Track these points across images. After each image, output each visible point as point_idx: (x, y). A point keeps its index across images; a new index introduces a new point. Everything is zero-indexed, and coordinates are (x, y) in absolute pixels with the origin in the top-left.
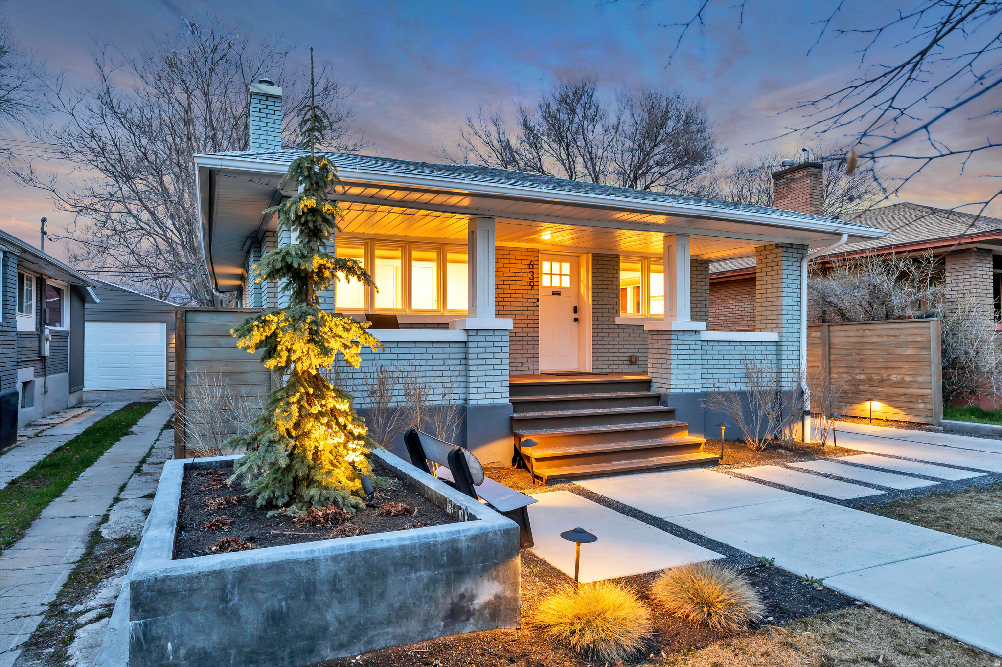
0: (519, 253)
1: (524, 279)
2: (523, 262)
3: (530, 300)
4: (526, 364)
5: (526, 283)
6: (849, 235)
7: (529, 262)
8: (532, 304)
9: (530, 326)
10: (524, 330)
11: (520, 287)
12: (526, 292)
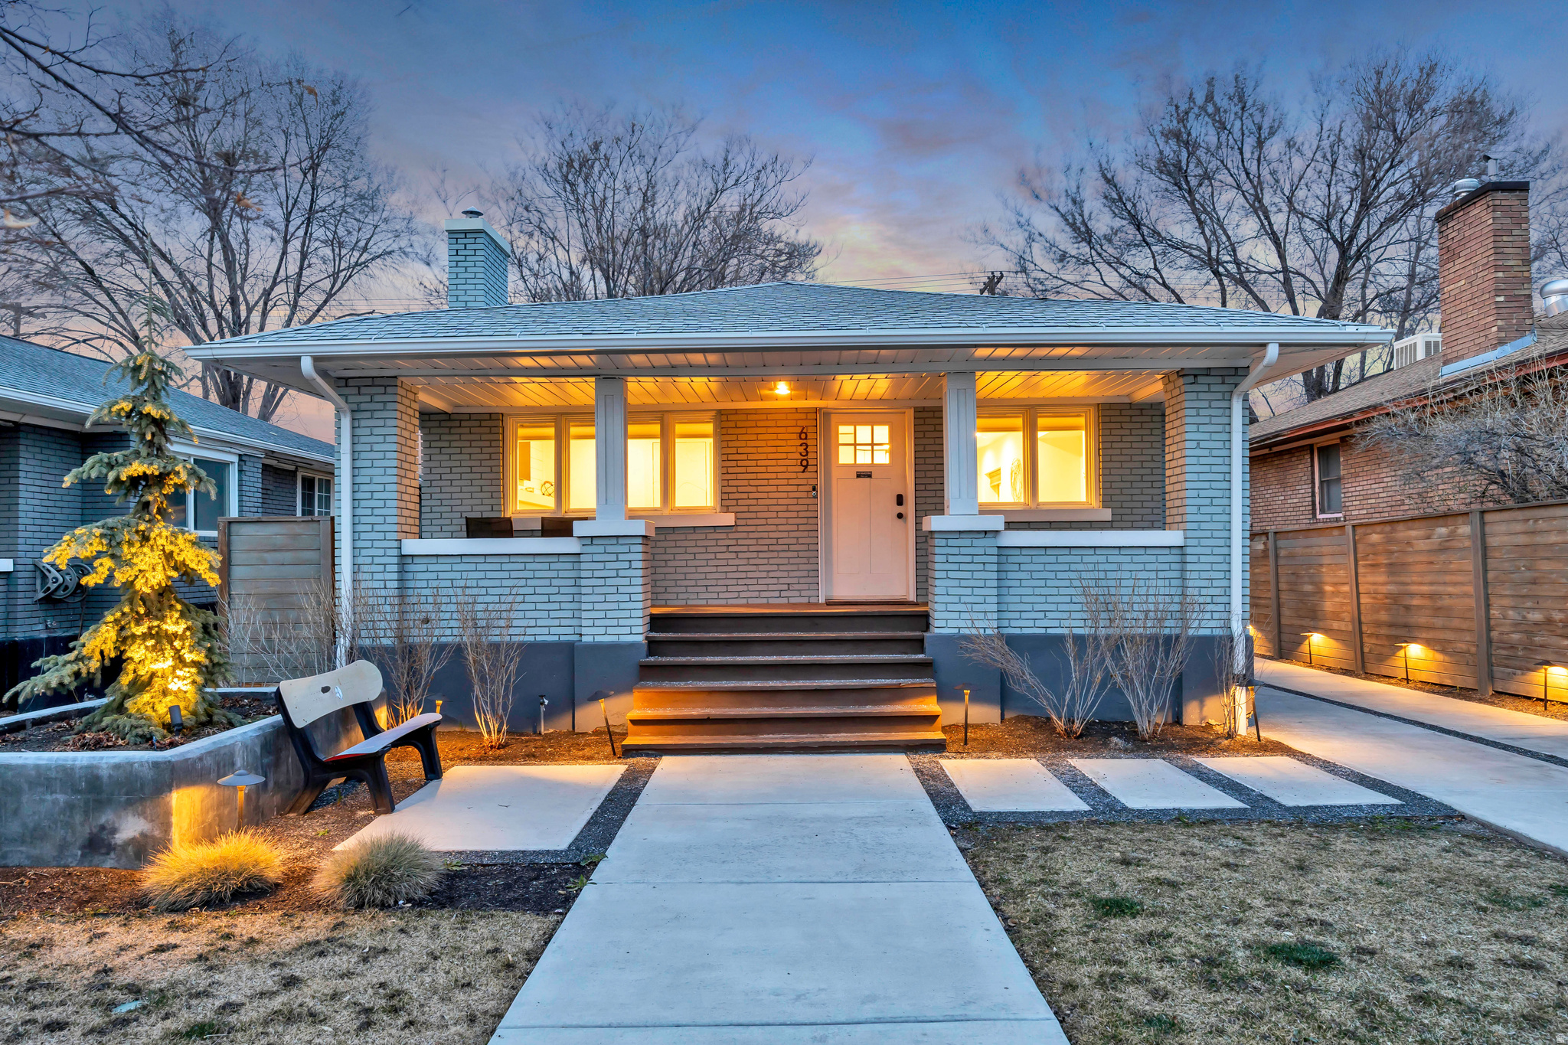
0: (784, 416)
1: (790, 456)
2: (791, 430)
3: (801, 488)
4: (797, 587)
5: (794, 462)
6: (1281, 345)
7: (799, 430)
8: (804, 495)
9: (801, 528)
10: (792, 534)
11: (784, 469)
12: (794, 475)
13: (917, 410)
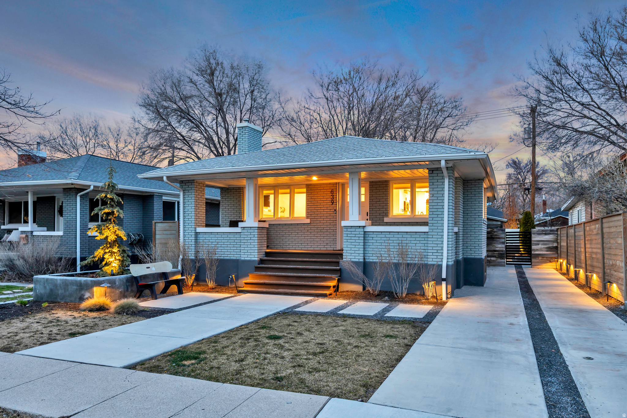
0: (326, 186)
1: (328, 199)
2: (328, 190)
3: (331, 210)
4: (329, 244)
5: (329, 202)
7: (331, 190)
8: (332, 213)
9: (331, 224)
10: (328, 226)
11: (326, 204)
12: (329, 206)
13: (371, 182)
